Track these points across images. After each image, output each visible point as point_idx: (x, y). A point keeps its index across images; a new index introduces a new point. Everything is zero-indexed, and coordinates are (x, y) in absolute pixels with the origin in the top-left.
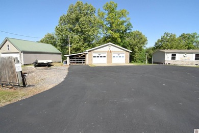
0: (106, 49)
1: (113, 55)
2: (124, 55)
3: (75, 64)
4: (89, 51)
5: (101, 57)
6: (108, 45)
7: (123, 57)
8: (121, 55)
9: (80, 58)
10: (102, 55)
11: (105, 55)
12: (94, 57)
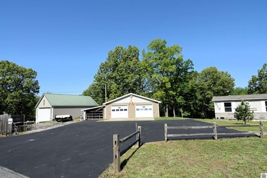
0: (127, 100)
1: (137, 107)
2: (151, 107)
3: (92, 119)
4: (107, 104)
5: (122, 110)
6: (129, 96)
7: (150, 109)
8: (147, 107)
9: (97, 112)
10: (122, 108)
11: (126, 108)
12: (113, 110)
